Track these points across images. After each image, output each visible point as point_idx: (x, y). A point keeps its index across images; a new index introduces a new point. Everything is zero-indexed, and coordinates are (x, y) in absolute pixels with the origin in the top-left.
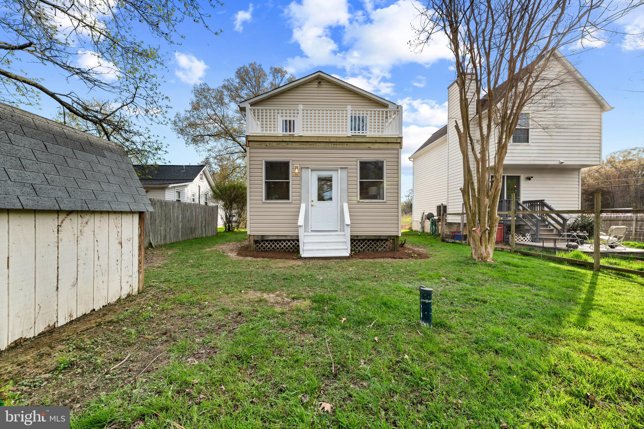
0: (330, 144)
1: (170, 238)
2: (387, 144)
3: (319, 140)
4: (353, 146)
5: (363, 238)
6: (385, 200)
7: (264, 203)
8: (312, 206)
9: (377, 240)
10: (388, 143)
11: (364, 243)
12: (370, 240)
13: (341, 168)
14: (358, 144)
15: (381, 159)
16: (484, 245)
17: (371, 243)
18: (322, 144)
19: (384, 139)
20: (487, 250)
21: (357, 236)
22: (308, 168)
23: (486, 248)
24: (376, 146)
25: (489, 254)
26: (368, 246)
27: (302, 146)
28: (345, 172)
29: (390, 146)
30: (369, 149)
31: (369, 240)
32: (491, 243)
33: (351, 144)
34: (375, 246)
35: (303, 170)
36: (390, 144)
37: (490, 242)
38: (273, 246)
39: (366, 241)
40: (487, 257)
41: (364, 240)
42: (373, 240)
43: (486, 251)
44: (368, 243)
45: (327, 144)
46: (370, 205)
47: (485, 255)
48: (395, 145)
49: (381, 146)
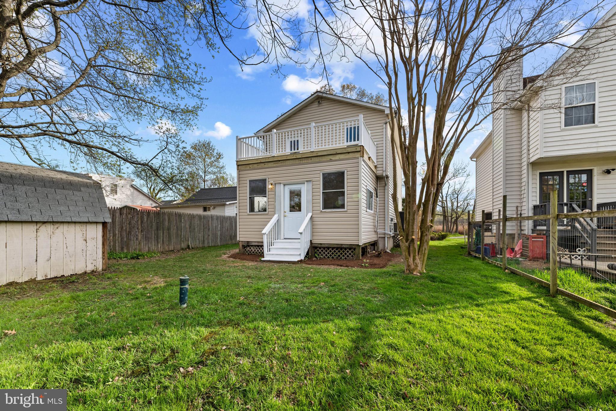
0: (297, 160)
1: (208, 243)
2: (347, 154)
3: (288, 158)
4: (316, 159)
5: (327, 246)
6: (345, 210)
7: (249, 215)
8: (285, 216)
9: (340, 248)
10: (349, 153)
11: (328, 251)
12: (335, 248)
13: (307, 181)
14: (321, 158)
15: (342, 170)
16: (412, 255)
17: (335, 251)
18: (291, 161)
19: (343, 150)
20: (415, 261)
21: (321, 244)
22: (280, 183)
23: (414, 259)
24: (338, 157)
25: (417, 266)
26: (333, 253)
27: (275, 165)
28: (310, 184)
29: (351, 155)
30: (331, 160)
31: (333, 248)
32: (421, 255)
33: (314, 158)
34: (339, 254)
35: (277, 185)
36: (350, 154)
37: (420, 253)
38: (256, 250)
39: (330, 249)
40: (413, 270)
41: (328, 248)
42: (337, 248)
43: (414, 263)
44: (333, 251)
45: (295, 160)
46: (333, 214)
47: (413, 267)
48: (356, 154)
49: (342, 156)
